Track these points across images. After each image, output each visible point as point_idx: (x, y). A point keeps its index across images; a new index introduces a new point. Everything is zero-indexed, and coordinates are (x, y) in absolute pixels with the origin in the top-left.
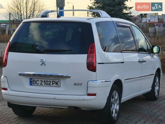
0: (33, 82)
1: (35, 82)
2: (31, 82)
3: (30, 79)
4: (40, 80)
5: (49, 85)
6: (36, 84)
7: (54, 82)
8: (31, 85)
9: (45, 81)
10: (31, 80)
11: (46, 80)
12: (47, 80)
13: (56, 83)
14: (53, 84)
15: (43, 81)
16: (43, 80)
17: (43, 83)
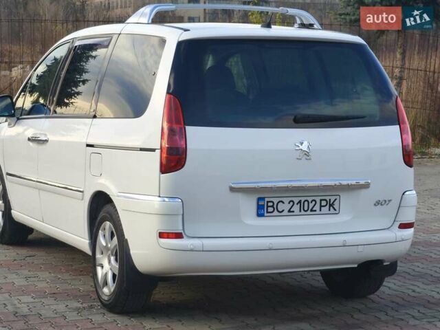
0: (268, 207)
1: (273, 206)
2: (260, 207)
3: (259, 199)
4: (286, 200)
5: (312, 211)
6: (276, 213)
7: (324, 203)
8: (260, 215)
9: (300, 202)
10: (261, 203)
11: (303, 199)
12: (306, 198)
13: (331, 205)
14: (321, 206)
15: (296, 202)
16: (296, 200)
17: (296, 208)
